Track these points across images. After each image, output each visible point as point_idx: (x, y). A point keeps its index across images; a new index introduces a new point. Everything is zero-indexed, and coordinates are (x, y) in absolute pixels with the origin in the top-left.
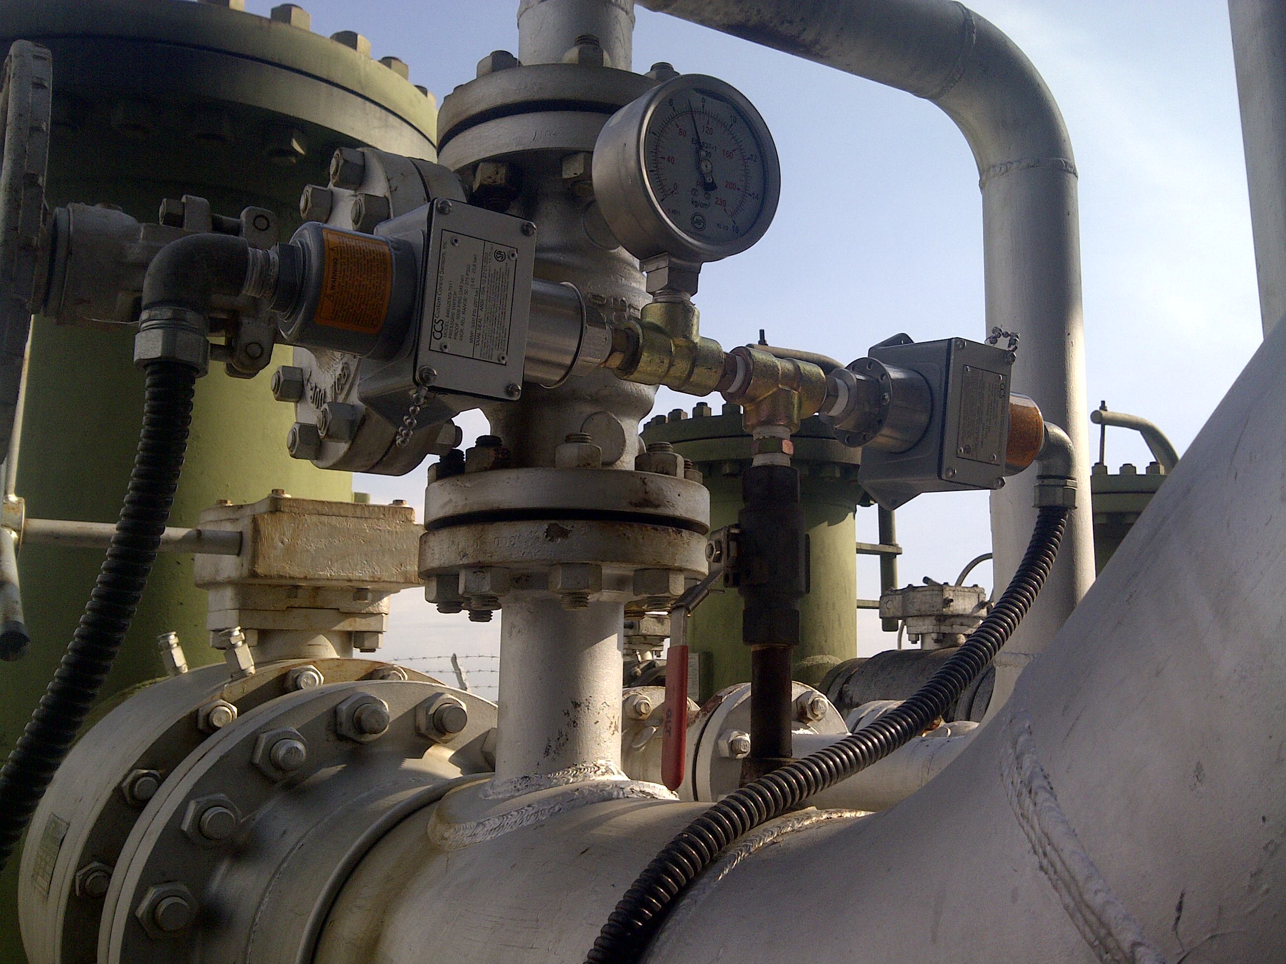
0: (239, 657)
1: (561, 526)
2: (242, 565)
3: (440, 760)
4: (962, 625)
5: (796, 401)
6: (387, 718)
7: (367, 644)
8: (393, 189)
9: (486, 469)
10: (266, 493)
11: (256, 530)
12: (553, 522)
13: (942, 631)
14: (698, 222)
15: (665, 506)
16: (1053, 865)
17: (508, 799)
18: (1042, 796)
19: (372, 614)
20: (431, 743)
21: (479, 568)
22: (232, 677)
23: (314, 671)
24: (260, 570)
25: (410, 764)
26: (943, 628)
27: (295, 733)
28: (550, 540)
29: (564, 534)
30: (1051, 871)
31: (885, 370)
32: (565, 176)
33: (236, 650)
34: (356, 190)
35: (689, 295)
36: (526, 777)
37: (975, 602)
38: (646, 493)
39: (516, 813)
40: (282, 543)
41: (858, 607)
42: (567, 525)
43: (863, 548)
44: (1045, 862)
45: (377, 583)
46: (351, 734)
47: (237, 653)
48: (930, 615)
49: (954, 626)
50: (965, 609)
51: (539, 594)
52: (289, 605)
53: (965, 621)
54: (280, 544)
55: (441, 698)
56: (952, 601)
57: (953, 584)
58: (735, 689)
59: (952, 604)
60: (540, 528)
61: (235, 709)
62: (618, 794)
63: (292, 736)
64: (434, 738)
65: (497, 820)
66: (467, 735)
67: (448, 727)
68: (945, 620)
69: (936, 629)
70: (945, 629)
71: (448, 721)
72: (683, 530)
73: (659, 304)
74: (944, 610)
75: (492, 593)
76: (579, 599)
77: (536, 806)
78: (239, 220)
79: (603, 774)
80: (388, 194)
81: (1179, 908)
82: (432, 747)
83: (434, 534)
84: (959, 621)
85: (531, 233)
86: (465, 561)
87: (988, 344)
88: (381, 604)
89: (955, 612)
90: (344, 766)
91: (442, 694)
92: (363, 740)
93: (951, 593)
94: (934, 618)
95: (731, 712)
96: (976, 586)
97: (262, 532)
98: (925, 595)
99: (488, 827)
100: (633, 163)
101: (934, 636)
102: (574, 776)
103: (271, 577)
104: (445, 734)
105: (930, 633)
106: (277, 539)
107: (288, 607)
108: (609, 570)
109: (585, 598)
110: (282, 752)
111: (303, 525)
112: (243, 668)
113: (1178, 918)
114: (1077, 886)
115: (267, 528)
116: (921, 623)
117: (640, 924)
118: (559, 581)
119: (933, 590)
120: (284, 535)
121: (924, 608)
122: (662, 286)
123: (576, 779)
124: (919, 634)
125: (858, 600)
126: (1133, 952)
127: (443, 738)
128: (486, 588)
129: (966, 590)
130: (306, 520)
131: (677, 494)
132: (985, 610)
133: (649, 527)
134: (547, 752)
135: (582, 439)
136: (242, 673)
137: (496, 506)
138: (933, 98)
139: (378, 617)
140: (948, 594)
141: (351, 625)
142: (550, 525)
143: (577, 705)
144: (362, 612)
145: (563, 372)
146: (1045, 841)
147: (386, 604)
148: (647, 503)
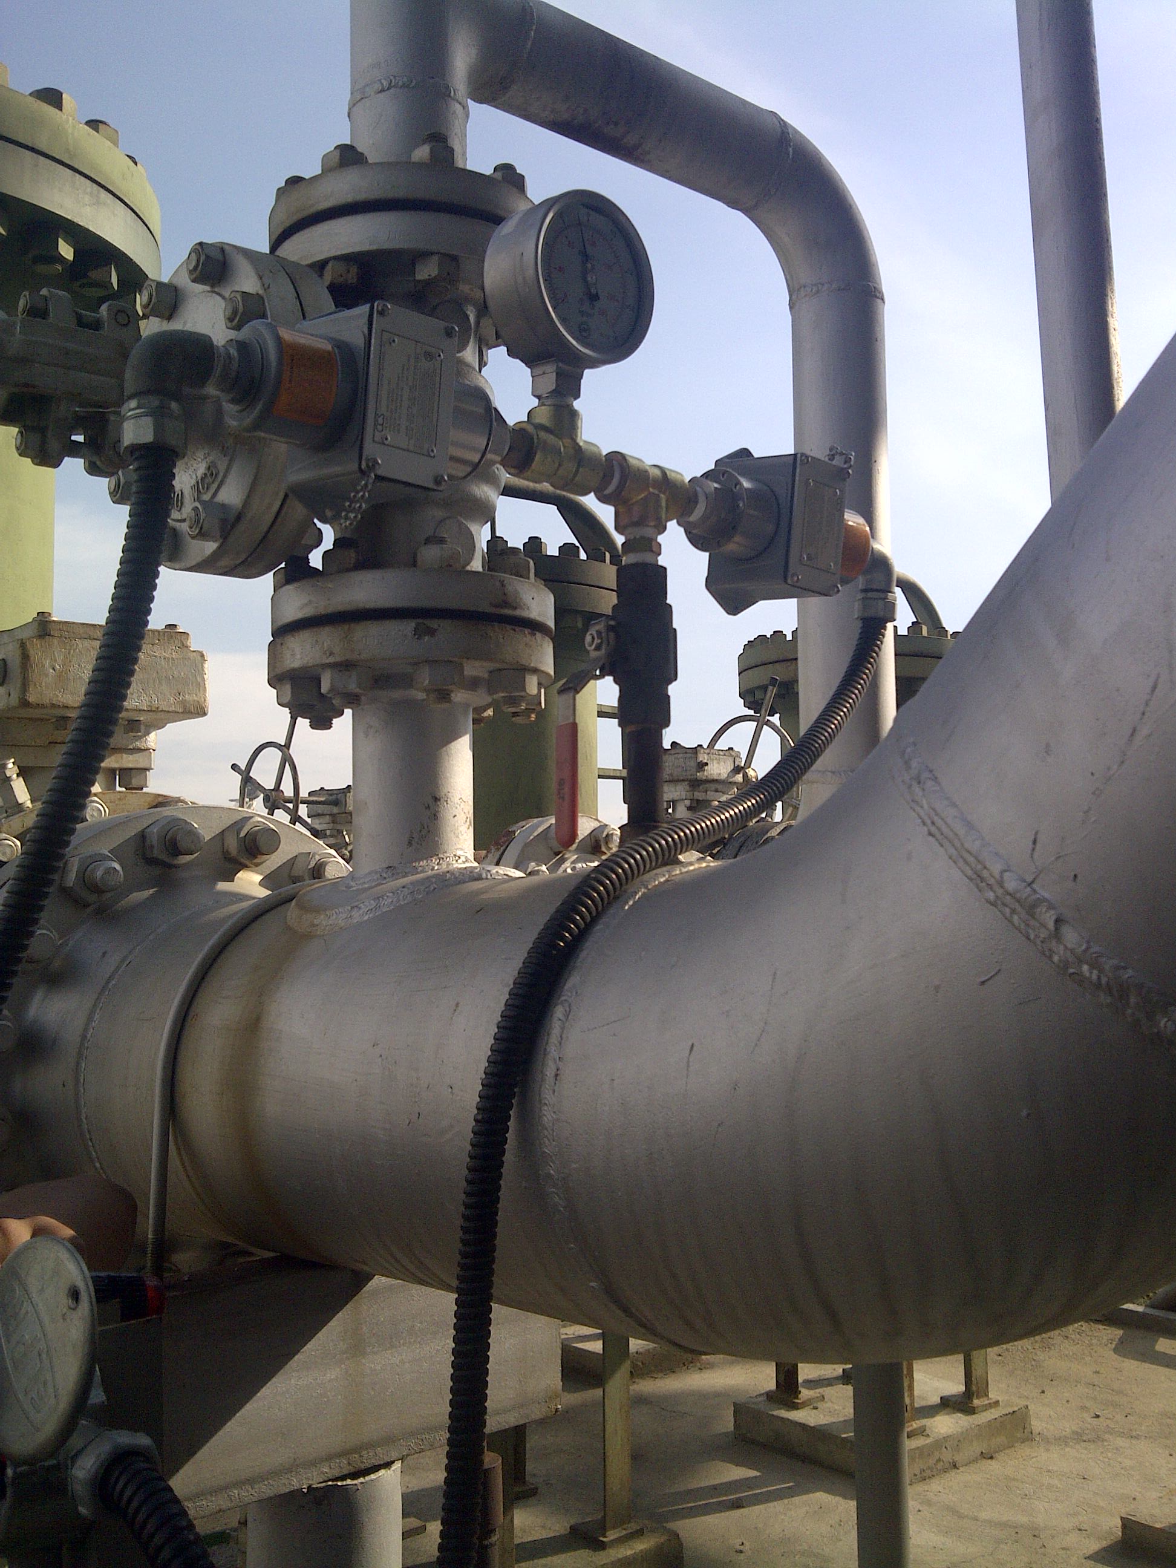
0: (15, 791)
1: (428, 624)
2: (9, 695)
3: (251, 883)
4: (716, 791)
5: (664, 504)
6: (202, 839)
7: (135, 782)
8: (266, 286)
9: (348, 570)
10: (29, 616)
11: (25, 657)
12: (420, 621)
13: (695, 797)
14: (585, 330)
15: (522, 608)
16: (939, 829)
17: (376, 886)
18: (930, 783)
19: (140, 750)
20: (243, 867)
21: (345, 666)
22: (6, 812)
23: (98, 803)
24: (32, 698)
25: (222, 886)
26: (696, 793)
27: (107, 856)
28: (418, 639)
29: (432, 632)
30: (938, 835)
31: (739, 481)
32: (419, 277)
33: (12, 783)
34: (212, 286)
35: (572, 399)
36: (390, 867)
37: (730, 767)
38: (505, 594)
39: (391, 894)
40: (54, 669)
41: (600, 777)
42: (433, 624)
43: (603, 710)
44: (933, 829)
45: (154, 713)
46: (164, 857)
47: (13, 786)
48: (683, 780)
49: (708, 793)
50: (720, 774)
51: (397, 694)
52: (50, 740)
53: (719, 787)
54: (51, 671)
55: (251, 821)
56: (706, 764)
57: (705, 746)
58: (528, 823)
59: (706, 768)
60: (408, 627)
61: (18, 843)
62: (487, 875)
63: (105, 858)
64: (247, 862)
65: (372, 902)
66: (274, 861)
67: (264, 849)
68: (699, 786)
69: (690, 796)
70: (699, 795)
71: (262, 842)
72: (537, 633)
73: (545, 407)
74: (698, 774)
75: (358, 690)
76: (444, 696)
77: (411, 887)
78: (98, 316)
79: (464, 862)
80: (261, 292)
81: (1035, 842)
82: (241, 872)
83: (293, 636)
84: (713, 786)
85: (454, 335)
86: (331, 660)
87: (827, 459)
88: (149, 739)
89: (710, 777)
90: (155, 889)
91: (251, 818)
92: (175, 862)
93: (706, 756)
94: (686, 783)
95: (526, 845)
96: (731, 749)
97: (32, 658)
98: (678, 759)
99: (364, 909)
100: (531, 272)
101: (688, 803)
102: (438, 864)
103: (43, 706)
104: (257, 857)
105: (682, 800)
106: (47, 665)
107: (50, 743)
108: (473, 669)
109: (448, 694)
110: (99, 873)
111: (74, 650)
112: (20, 802)
113: (1033, 849)
114: (959, 839)
115: (36, 650)
116: (673, 789)
117: (562, 944)
118: (425, 677)
119: (686, 753)
120: (56, 660)
121: (677, 773)
122: (549, 391)
123: (440, 867)
124: (670, 801)
125: (599, 769)
126: (1002, 877)
127: (255, 861)
128: (353, 687)
129: (721, 753)
130: (77, 644)
131: (531, 598)
132: (741, 775)
133: (508, 627)
134: (410, 843)
135: (442, 541)
136: (19, 807)
137: (361, 605)
138: (746, 211)
139: (146, 753)
140: (703, 757)
141: (117, 762)
142: (418, 624)
143: (436, 799)
144: (130, 747)
145: (469, 469)
146: (932, 814)
147: (153, 739)
148: (506, 604)
